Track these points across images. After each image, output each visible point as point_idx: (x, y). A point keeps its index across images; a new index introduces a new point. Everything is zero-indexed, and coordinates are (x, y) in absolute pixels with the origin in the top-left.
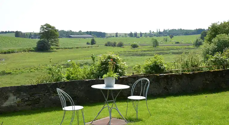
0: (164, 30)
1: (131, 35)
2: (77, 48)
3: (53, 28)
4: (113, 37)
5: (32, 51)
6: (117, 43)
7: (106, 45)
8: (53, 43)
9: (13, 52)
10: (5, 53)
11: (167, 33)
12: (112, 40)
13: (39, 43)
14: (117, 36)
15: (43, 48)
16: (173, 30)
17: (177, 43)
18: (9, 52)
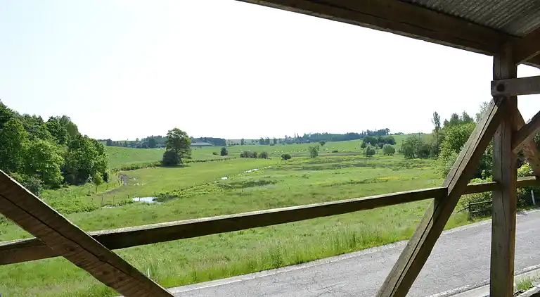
0: (305, 135)
1: (262, 142)
2: (212, 160)
3: (184, 133)
4: (238, 144)
5: (158, 166)
6: (259, 154)
7: (242, 156)
8: (185, 155)
9: (137, 168)
10: (128, 169)
11: (308, 138)
12: (250, 150)
13: (166, 155)
14: (242, 144)
15: (171, 161)
16: (316, 134)
17: (335, 152)
18: (133, 169)
